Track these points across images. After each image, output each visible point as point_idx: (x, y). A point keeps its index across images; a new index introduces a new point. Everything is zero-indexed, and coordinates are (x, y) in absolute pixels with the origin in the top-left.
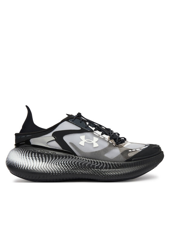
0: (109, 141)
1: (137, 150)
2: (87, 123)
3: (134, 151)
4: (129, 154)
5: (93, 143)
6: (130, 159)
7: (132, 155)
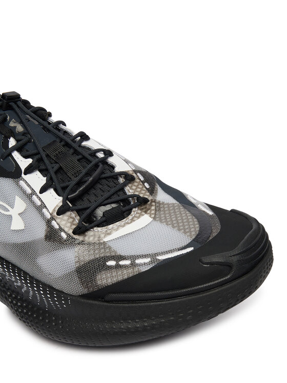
0: (53, 218)
1: (138, 261)
2: (12, 142)
3: (125, 267)
4: (98, 277)
5: (10, 217)
6: (102, 294)
7: (109, 281)
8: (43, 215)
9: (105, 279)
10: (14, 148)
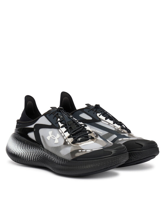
0: (66, 139)
1: (87, 151)
3: (84, 152)
4: (76, 154)
5: (55, 139)
8: (64, 138)
9: (78, 155)
10: (59, 121)
